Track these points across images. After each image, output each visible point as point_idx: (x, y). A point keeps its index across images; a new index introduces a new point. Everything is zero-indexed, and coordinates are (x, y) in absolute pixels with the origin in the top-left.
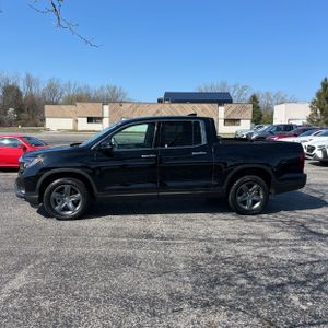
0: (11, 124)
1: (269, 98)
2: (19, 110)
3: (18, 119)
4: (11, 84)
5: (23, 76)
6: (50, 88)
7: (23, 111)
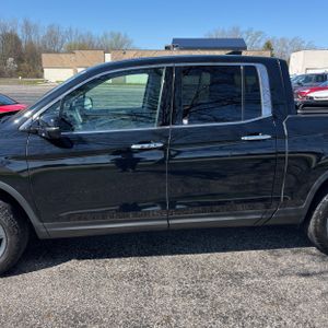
0: (11, 75)
1: (284, 45)
2: (19, 60)
3: (18, 70)
4: (9, 31)
5: (21, 22)
6: (50, 35)
7: (23, 61)
